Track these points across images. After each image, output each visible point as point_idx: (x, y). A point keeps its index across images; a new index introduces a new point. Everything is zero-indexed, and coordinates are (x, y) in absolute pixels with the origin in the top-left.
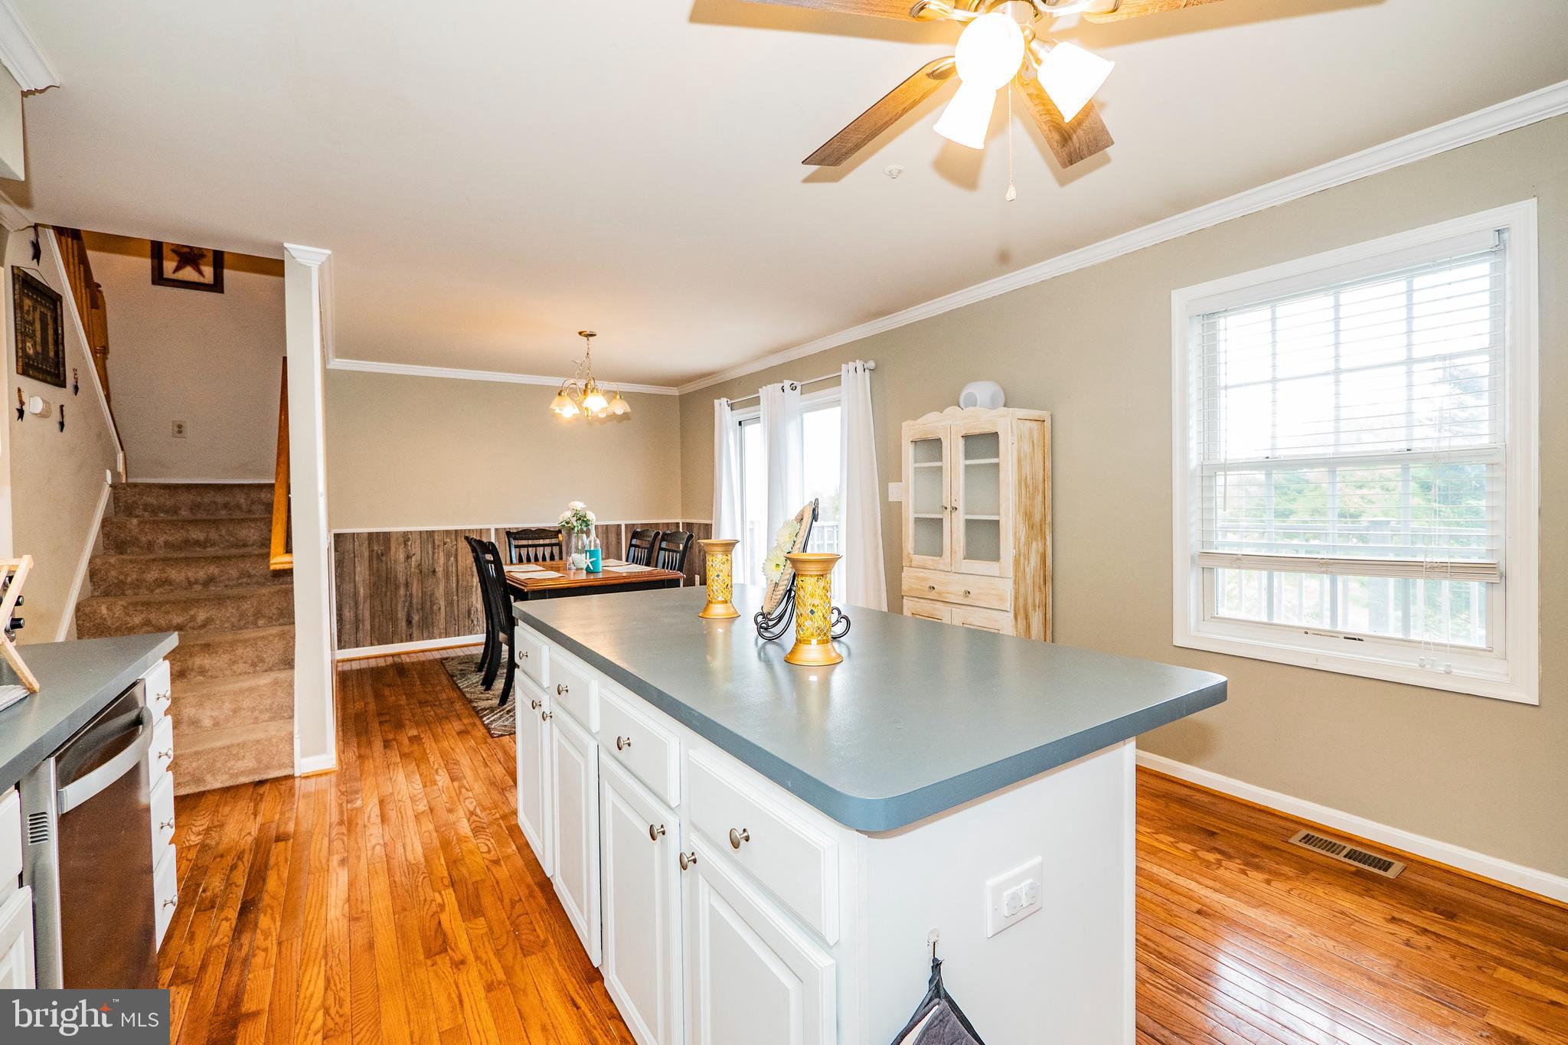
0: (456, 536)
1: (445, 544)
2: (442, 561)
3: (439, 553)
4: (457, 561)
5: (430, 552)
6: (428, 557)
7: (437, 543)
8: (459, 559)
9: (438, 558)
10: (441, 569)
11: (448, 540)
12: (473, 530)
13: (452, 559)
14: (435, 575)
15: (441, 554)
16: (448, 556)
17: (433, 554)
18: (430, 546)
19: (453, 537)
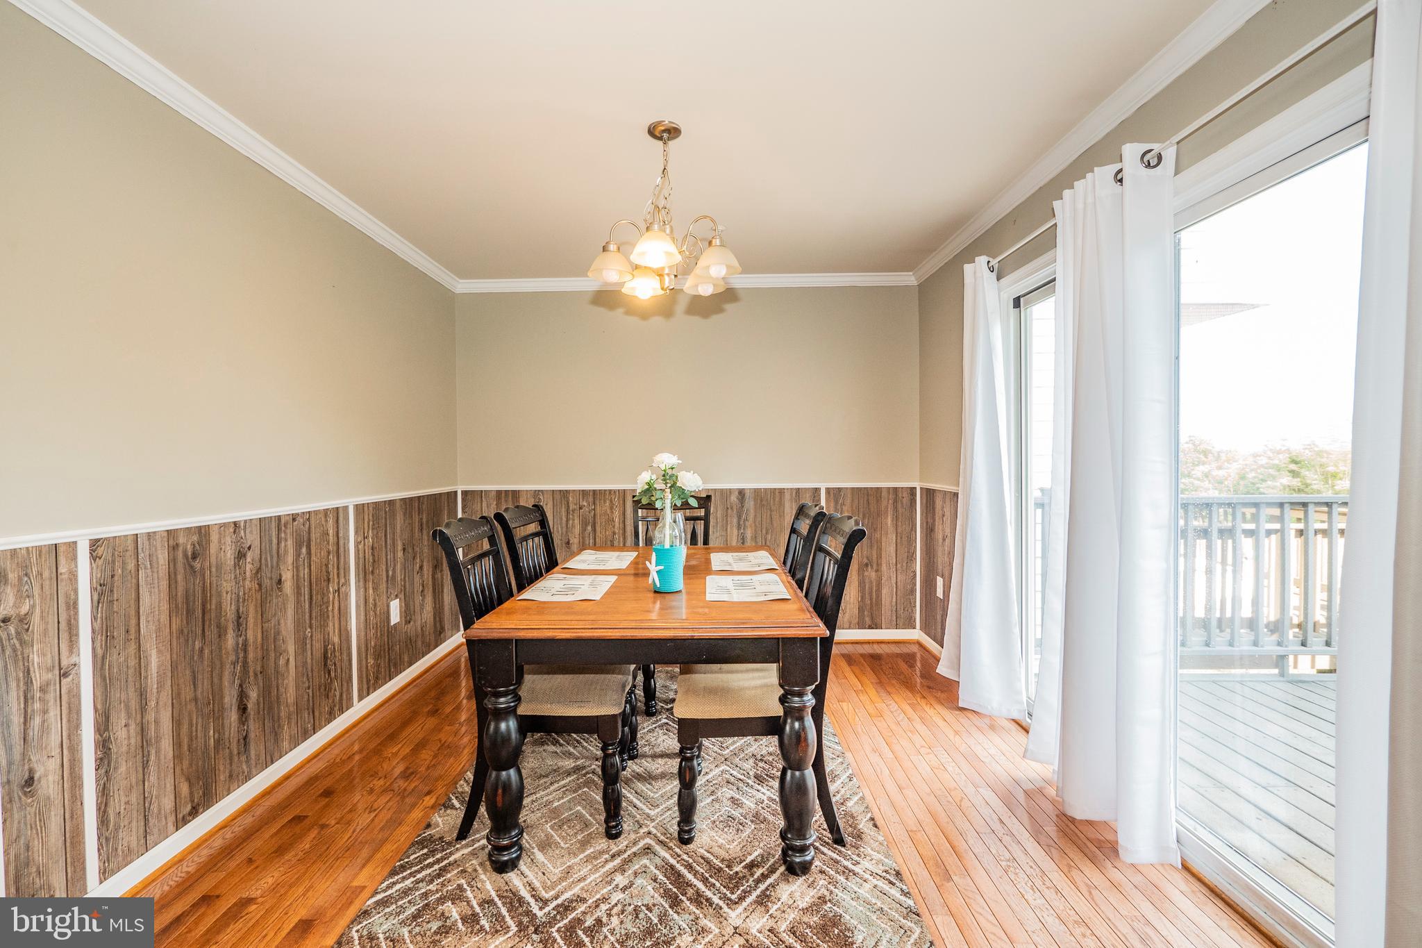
0: (594, 498)
1: (580, 508)
2: (577, 530)
3: (574, 520)
4: (594, 530)
5: (564, 519)
6: (561, 524)
7: (572, 507)
8: (598, 529)
9: (573, 526)
10: (576, 541)
11: (585, 504)
12: (615, 491)
13: (589, 528)
14: (569, 548)
15: (577, 521)
16: (584, 524)
17: (567, 521)
18: (563, 509)
19: (591, 499)
